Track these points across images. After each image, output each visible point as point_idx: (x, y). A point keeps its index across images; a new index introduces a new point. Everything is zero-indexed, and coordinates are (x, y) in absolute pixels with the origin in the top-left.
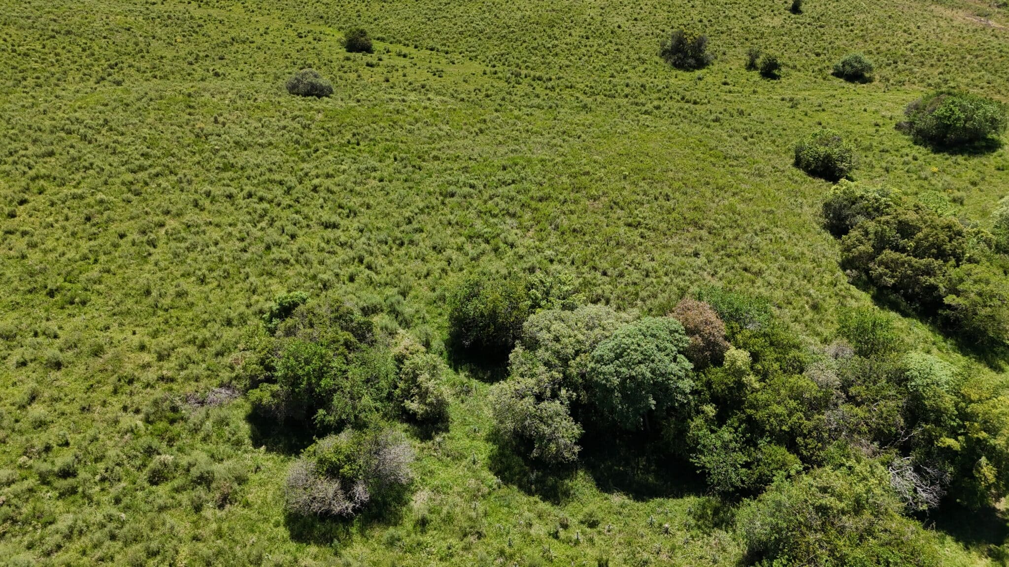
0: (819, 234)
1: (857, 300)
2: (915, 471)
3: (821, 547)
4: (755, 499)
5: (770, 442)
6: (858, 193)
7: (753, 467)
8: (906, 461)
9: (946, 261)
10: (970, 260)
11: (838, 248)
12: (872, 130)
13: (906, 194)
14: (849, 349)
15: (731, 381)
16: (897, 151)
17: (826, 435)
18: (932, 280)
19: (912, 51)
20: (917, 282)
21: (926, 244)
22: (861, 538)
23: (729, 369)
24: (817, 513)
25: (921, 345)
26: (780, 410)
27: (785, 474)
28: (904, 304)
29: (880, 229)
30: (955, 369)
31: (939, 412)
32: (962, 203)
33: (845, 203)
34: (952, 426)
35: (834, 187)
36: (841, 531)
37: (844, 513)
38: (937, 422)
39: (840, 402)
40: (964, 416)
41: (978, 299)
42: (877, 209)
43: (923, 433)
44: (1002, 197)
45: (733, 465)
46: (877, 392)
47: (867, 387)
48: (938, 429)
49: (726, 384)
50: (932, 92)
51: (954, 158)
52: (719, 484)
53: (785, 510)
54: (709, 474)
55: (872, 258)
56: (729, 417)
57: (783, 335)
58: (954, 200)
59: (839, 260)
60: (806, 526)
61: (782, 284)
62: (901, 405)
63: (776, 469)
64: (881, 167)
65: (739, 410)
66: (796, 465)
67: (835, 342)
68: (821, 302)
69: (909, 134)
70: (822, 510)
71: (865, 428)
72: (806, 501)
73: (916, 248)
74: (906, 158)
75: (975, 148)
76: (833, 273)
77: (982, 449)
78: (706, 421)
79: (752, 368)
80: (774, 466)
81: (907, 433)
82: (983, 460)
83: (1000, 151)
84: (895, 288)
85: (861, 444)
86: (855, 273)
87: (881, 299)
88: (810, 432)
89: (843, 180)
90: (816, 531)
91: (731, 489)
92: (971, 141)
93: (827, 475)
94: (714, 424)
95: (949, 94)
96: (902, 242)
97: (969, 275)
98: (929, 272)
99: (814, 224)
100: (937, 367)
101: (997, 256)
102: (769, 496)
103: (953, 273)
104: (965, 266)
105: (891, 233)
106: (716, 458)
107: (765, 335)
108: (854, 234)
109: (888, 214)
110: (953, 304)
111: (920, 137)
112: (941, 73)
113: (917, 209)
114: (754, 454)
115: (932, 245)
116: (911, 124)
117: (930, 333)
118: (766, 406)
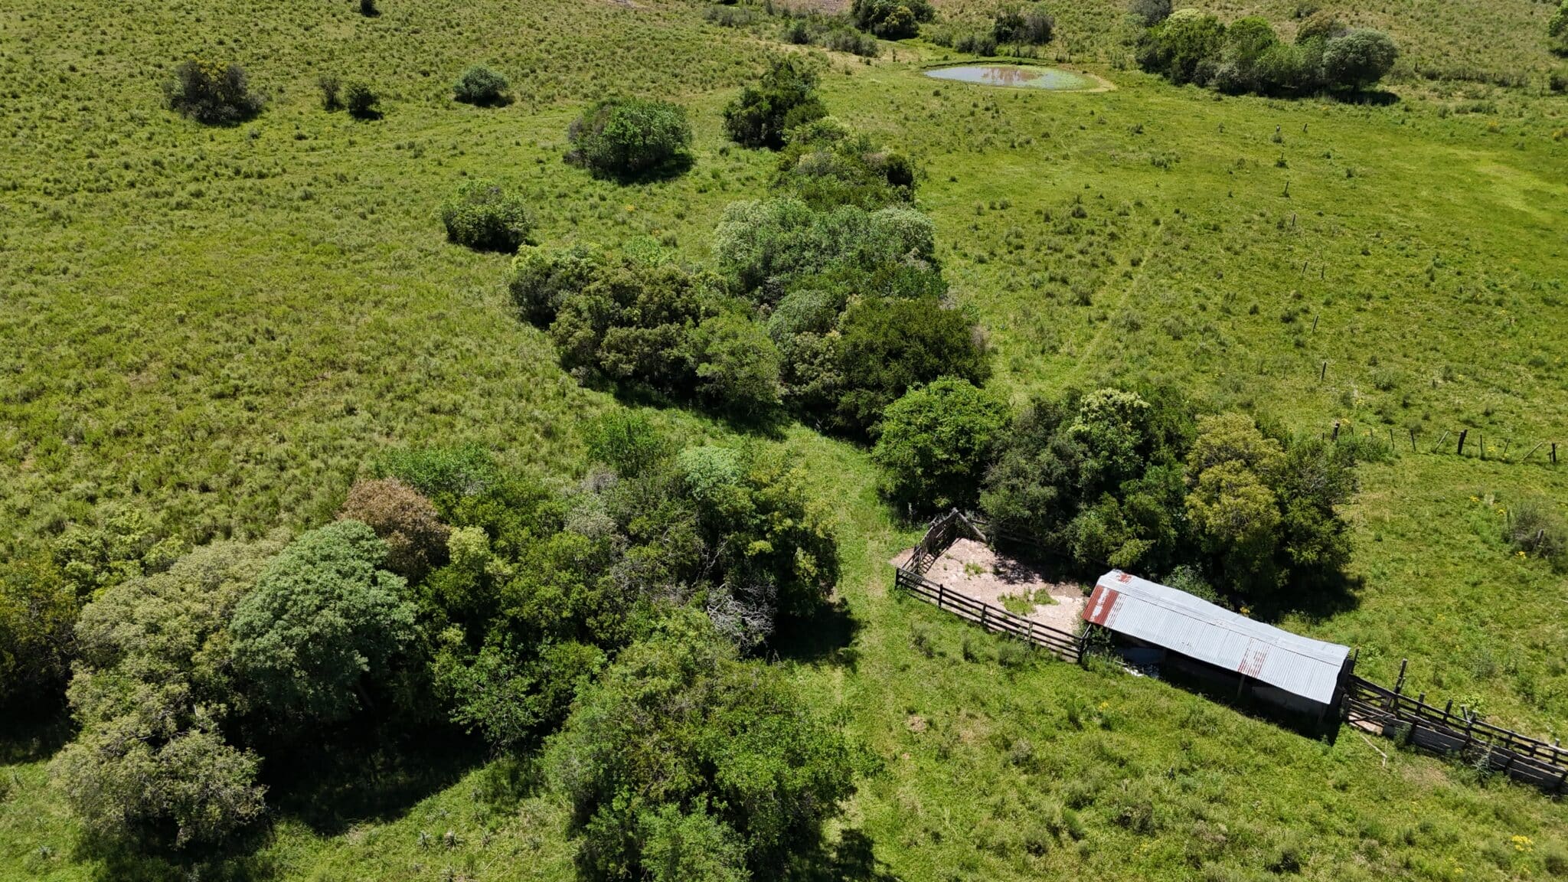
0: (519, 330)
1: (598, 406)
2: (735, 599)
3: (663, 750)
4: (560, 730)
5: (553, 643)
6: (549, 261)
7: (543, 687)
8: (723, 591)
9: (682, 323)
10: (709, 314)
11: (549, 342)
12: (536, 170)
13: (607, 248)
14: (611, 474)
15: (469, 579)
16: (577, 192)
17: (620, 600)
18: (675, 352)
19: (548, 52)
20: (660, 359)
21: (653, 307)
22: (705, 713)
23: (461, 562)
24: (644, 708)
25: (691, 439)
26: (551, 591)
27: (586, 677)
28: (655, 392)
29: (593, 302)
30: (737, 454)
31: (737, 514)
32: (675, 245)
33: (537, 278)
34: (756, 526)
35: (515, 259)
36: (679, 717)
37: (674, 691)
38: (740, 527)
39: (623, 548)
40: (765, 507)
41: (732, 359)
42: (580, 277)
43: (728, 547)
44: (715, 226)
45: (516, 698)
46: (662, 516)
47: (648, 515)
48: (743, 535)
49: (464, 587)
50: (592, 105)
51: (647, 188)
52: (504, 735)
53: (604, 726)
54: (485, 727)
55: (596, 344)
56: (485, 633)
57: (519, 487)
58: (666, 243)
59: (557, 358)
60: (637, 733)
61: (493, 416)
62: (693, 522)
63: (574, 676)
64: (566, 219)
65: (496, 616)
66: (596, 657)
67: (590, 472)
68: (554, 423)
69: (584, 167)
70: (648, 701)
71: (663, 570)
72: (625, 699)
73: (644, 315)
74: (591, 200)
75: (664, 170)
76: (555, 379)
77: (795, 539)
78: (454, 653)
79: (493, 549)
80: (570, 672)
81: (712, 555)
82: (800, 553)
83: (695, 168)
84: (637, 375)
85: (666, 593)
86: (583, 370)
87: (627, 395)
88: (600, 605)
89: (523, 247)
90: (650, 733)
91: (524, 734)
92: (659, 161)
93: (642, 652)
94: (467, 653)
95: (614, 103)
96: (625, 312)
97: (713, 332)
98: (668, 342)
99: (507, 318)
100: (716, 458)
101: (735, 300)
102: (577, 718)
103: (695, 335)
104: (705, 323)
105: (608, 304)
106: (487, 700)
107: (495, 495)
108: (564, 317)
109: (596, 280)
110: (708, 374)
111: (598, 168)
112: (594, 78)
113: (628, 264)
114: (538, 669)
115: (661, 307)
116: (582, 152)
117: (697, 421)
118: (531, 594)
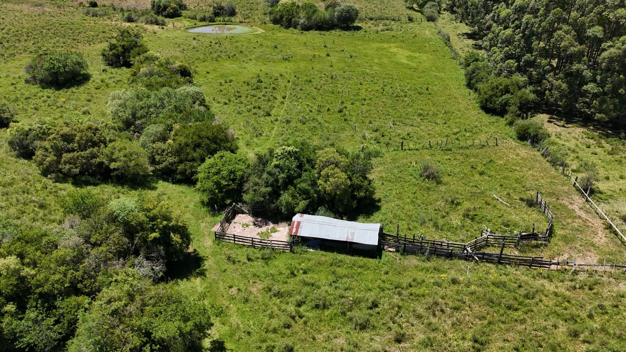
0: (17, 162)
1: (64, 190)
2: (147, 260)
3: (125, 332)
4: (74, 337)
5: (63, 299)
6: (27, 128)
7: (61, 320)
8: (140, 258)
9: (99, 147)
10: (111, 141)
11: (34, 165)
12: (12, 88)
13: (56, 119)
14: (77, 219)
15: (13, 281)
16: (35, 96)
17: (93, 273)
18: (98, 160)
19: (8, 34)
20: (91, 164)
21: (83, 142)
22: (142, 311)
23: (8, 274)
24: (113, 316)
25: (113, 196)
26: (57, 277)
27: (83, 310)
28: (92, 179)
29: (53, 144)
30: (136, 199)
31: (141, 224)
32: (89, 113)
33: (22, 137)
34: (150, 227)
35: (8, 130)
36: (131, 315)
37: (126, 305)
38: (143, 229)
39: (89, 250)
40: (153, 219)
41: (125, 159)
42: (44, 133)
43: (139, 239)
44: (107, 103)
45: (49, 328)
46: (106, 232)
47: (99, 233)
48: (145, 232)
49: (11, 285)
50: (35, 56)
51: (70, 90)
52: (45, 347)
53: (95, 330)
54: (35, 345)
55: (58, 162)
56: (27, 303)
57: (31, 233)
58: (84, 113)
59: (40, 172)
60: (111, 328)
61: (11, 204)
62: (121, 232)
63: (76, 311)
64: (31, 108)
65: (31, 294)
66: (85, 300)
67: (66, 220)
68: (43, 202)
69: (36, 84)
70: (115, 313)
71: (111, 255)
72: (103, 315)
73: (79, 146)
74: (43, 99)
75: (78, 81)
76: (40, 181)
77: (169, 230)
78: (12, 316)
79: (23, 264)
80: (73, 311)
81: (133, 244)
82: (172, 235)
83: (92, 79)
84: (82, 173)
85: (114, 265)
86: (53, 175)
87: (77, 183)
88: (83, 277)
89: (11, 124)
90: (118, 326)
91: (56, 343)
92: (73, 78)
93: (107, 293)
94: (19, 314)
95: (46, 54)
96: (70, 146)
97: (115, 148)
98: (94, 156)
99: (10, 158)
100: (126, 202)
101: (122, 133)
102: (81, 329)
103: (106, 151)
104: (110, 145)
105: (61, 144)
106: (34, 333)
107: (19, 239)
108: (39, 153)
109: (52, 134)
110: (116, 167)
111: (44, 84)
112: (33, 44)
113: (67, 124)
114: (57, 313)
115: (87, 141)
116: (34, 77)
117: (114, 188)
118: (47, 280)
